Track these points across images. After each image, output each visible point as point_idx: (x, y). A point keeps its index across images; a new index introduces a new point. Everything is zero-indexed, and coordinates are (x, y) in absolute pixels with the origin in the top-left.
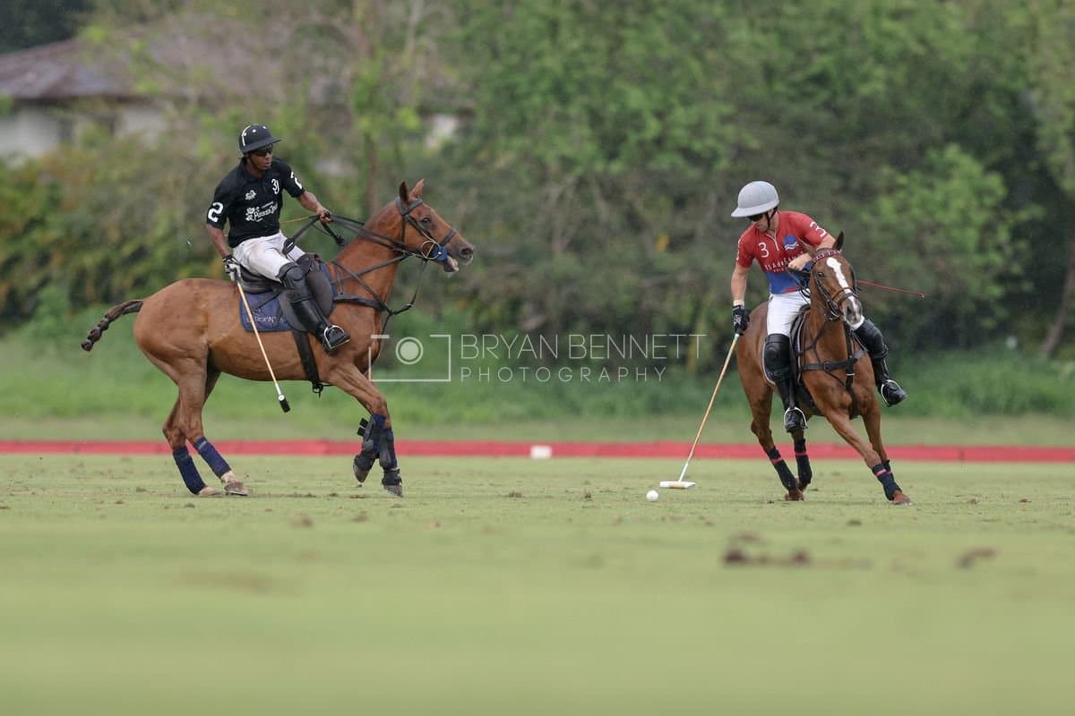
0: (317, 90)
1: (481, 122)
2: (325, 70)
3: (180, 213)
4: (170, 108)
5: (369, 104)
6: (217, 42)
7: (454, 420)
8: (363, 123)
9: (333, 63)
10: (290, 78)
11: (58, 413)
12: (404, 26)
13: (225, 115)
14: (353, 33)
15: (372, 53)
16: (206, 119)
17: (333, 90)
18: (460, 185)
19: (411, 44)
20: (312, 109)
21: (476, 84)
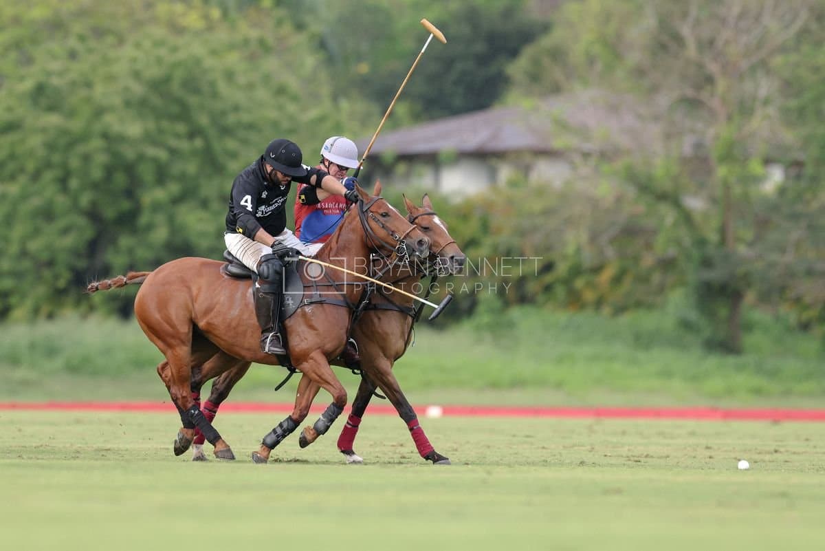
0: (687, 146)
1: (809, 170)
2: (693, 131)
3: (584, 237)
4: (578, 160)
5: (728, 157)
6: (614, 109)
7: (787, 393)
8: (722, 171)
9: (700, 126)
10: (668, 136)
11: (494, 385)
12: (754, 99)
13: (620, 164)
14: (715, 103)
15: (730, 118)
16: (606, 168)
17: (698, 146)
18: (795, 217)
19: (759, 112)
20: (684, 161)
21: (807, 142)
